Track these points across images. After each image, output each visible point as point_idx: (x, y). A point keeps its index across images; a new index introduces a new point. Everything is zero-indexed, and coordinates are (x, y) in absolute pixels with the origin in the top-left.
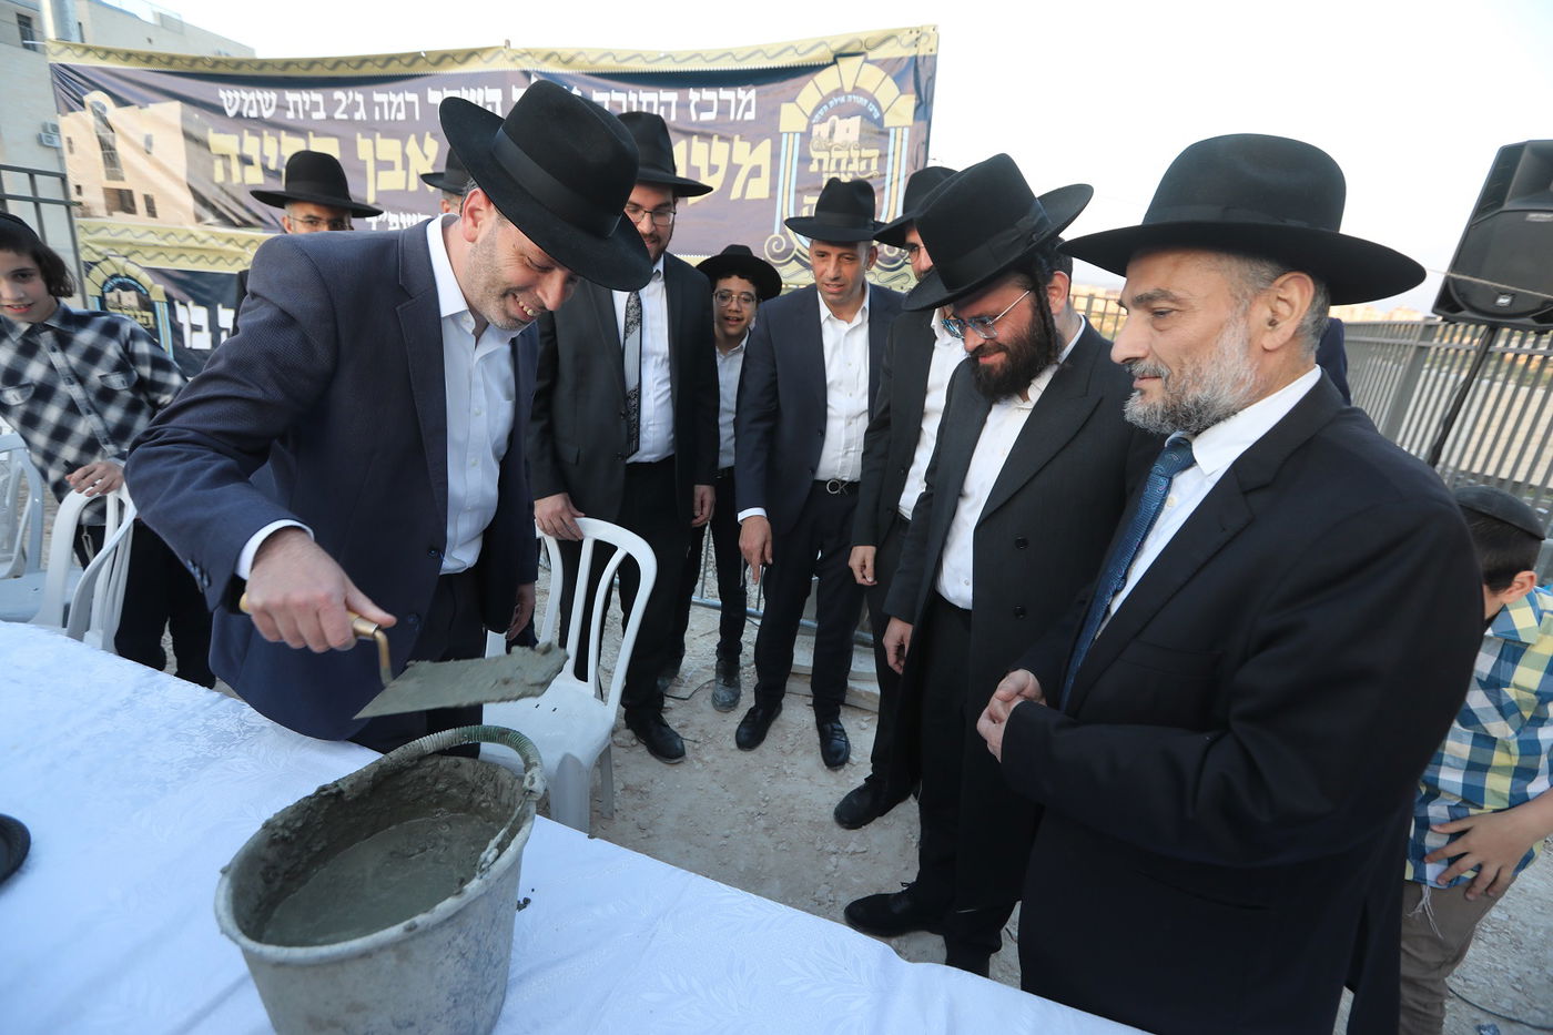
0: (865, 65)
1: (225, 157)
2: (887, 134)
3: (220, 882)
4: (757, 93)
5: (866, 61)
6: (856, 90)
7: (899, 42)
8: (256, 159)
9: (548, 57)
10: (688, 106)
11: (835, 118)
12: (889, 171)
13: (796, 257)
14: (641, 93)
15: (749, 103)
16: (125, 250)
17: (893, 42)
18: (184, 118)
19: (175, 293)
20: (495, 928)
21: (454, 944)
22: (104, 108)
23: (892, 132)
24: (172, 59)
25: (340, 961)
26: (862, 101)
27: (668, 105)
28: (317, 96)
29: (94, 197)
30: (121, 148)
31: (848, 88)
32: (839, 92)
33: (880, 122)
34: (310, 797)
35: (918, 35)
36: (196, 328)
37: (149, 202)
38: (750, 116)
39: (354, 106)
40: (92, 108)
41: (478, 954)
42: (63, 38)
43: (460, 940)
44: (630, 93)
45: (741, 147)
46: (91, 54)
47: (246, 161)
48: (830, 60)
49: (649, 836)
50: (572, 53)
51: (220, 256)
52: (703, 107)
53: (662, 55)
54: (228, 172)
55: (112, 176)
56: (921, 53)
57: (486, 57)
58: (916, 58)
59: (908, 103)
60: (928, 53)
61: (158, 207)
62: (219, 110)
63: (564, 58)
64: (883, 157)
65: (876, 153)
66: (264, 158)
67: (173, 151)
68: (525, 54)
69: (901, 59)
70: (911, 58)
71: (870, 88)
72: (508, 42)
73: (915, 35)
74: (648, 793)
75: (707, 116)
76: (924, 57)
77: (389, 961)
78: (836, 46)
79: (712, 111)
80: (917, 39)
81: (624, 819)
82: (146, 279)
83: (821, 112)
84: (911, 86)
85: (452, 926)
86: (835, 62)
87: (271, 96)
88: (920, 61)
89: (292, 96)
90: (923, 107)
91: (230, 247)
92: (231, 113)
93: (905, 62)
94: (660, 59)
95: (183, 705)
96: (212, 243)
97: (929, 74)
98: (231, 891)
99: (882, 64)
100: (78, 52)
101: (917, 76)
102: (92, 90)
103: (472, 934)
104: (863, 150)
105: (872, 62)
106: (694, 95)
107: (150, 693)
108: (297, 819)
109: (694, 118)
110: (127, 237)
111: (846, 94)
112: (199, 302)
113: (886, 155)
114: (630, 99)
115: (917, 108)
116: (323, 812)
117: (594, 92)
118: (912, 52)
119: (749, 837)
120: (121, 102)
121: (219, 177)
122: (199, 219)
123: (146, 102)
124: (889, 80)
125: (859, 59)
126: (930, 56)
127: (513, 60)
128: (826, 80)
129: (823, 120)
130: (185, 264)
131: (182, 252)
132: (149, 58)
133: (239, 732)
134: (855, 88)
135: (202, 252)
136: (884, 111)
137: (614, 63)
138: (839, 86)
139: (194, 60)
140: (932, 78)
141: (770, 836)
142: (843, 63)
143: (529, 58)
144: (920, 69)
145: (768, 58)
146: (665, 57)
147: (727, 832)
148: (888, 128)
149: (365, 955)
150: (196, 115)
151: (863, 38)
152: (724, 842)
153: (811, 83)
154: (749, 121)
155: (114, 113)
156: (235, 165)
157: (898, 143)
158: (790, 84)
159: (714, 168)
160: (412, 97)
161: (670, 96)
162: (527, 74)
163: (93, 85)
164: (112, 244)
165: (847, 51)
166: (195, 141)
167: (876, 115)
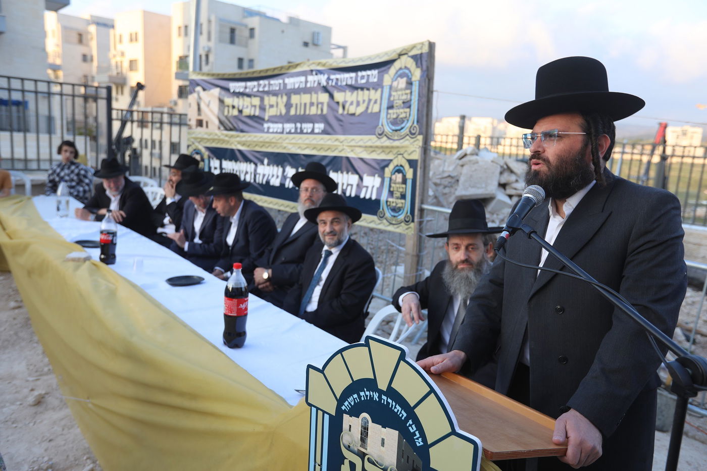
1: (228, 106)
4: (379, 73)
6: (406, 68)
7: (417, 48)
8: (236, 106)
9: (319, 63)
10: (358, 77)
13: (385, 135)
14: (345, 74)
15: (375, 75)
16: (199, 140)
17: (415, 48)
18: (220, 94)
19: (212, 155)
22: (200, 92)
24: (218, 75)
26: (407, 71)
27: (351, 78)
28: (255, 83)
29: (193, 123)
30: (203, 106)
32: (401, 69)
36: (215, 168)
37: (207, 123)
38: (375, 80)
39: (265, 86)
40: (197, 92)
42: (194, 70)
45: (372, 92)
46: (201, 75)
47: (233, 107)
50: (325, 62)
51: (224, 141)
52: (363, 77)
53: (351, 60)
54: (228, 111)
55: (199, 114)
56: (423, 52)
57: (302, 65)
58: (421, 54)
61: (209, 125)
62: (229, 90)
63: (322, 64)
64: (411, 93)
66: (239, 106)
67: (215, 106)
69: (417, 55)
73: (421, 45)
75: (364, 81)
78: (398, 52)
79: (365, 79)
80: (422, 47)
82: (203, 150)
84: (419, 65)
86: (399, 58)
87: (243, 84)
89: (249, 84)
90: (423, 72)
91: (227, 138)
92: (232, 91)
96: (222, 137)
99: (413, 57)
100: (197, 75)
101: (421, 61)
106: (360, 74)
109: (359, 82)
110: (200, 136)
112: (217, 158)
114: (341, 77)
118: (420, 52)
120: (204, 90)
121: (226, 113)
122: (219, 128)
123: (210, 89)
125: (405, 56)
127: (309, 65)
128: (397, 65)
129: (396, 80)
130: (214, 145)
131: (214, 140)
132: (213, 75)
135: (219, 140)
139: (224, 75)
143: (313, 65)
145: (380, 58)
150: (223, 92)
151: (406, 48)
154: (375, 82)
155: (202, 94)
156: (231, 109)
158: (386, 67)
159: (364, 101)
160: (281, 81)
161: (353, 75)
162: (312, 71)
163: (198, 85)
164: (196, 138)
165: (402, 53)
166: (221, 101)
167: (410, 77)
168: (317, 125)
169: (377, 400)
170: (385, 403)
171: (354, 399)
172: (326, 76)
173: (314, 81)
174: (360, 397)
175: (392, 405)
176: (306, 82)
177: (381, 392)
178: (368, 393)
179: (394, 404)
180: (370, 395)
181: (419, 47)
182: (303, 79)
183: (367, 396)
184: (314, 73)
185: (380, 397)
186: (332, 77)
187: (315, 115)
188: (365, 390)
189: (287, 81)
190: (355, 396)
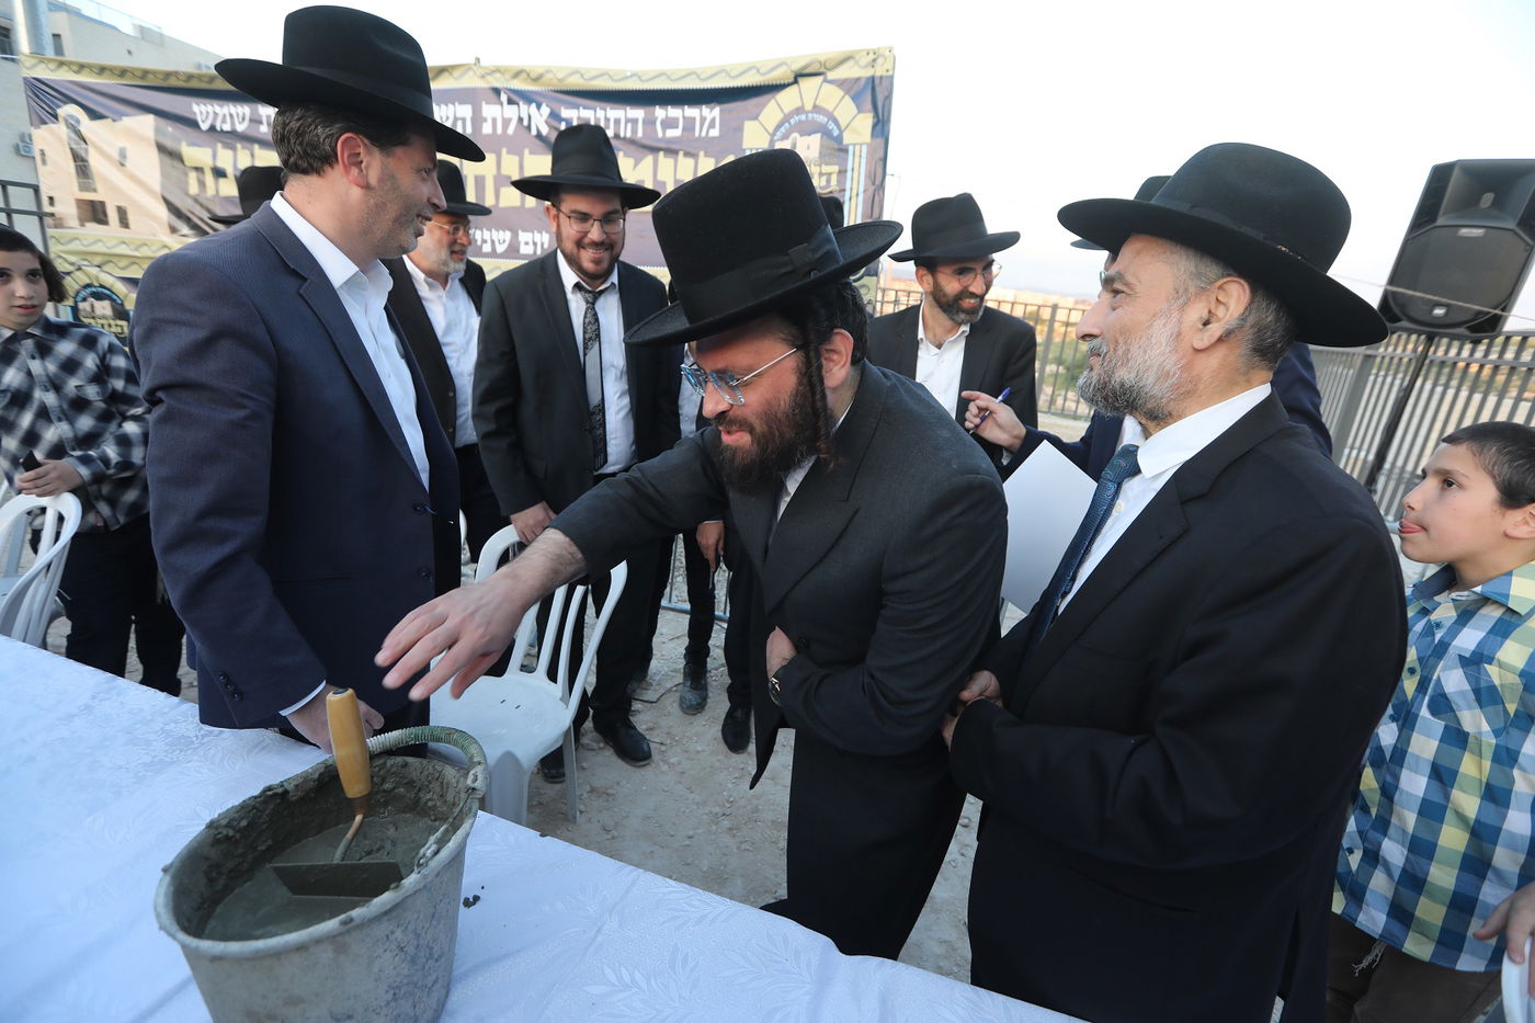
0: (826, 85)
1: (199, 170)
2: (846, 151)
3: (161, 880)
4: (721, 111)
5: (825, 81)
6: (817, 109)
7: (857, 63)
9: (517, 74)
10: (654, 123)
11: (796, 135)
12: (848, 186)
14: (608, 109)
15: (713, 120)
16: (98, 260)
17: (851, 63)
18: (157, 131)
20: (434, 923)
21: (392, 938)
22: (78, 121)
23: (851, 149)
24: (145, 73)
25: (277, 955)
26: (822, 119)
27: (634, 122)
29: (66, 208)
30: (95, 161)
31: (808, 107)
32: (799, 110)
33: (839, 139)
34: (255, 797)
35: (875, 56)
37: (122, 213)
38: (715, 133)
40: (66, 121)
41: (417, 947)
42: (37, 52)
43: (398, 934)
44: (598, 109)
46: (65, 68)
47: (219, 173)
48: (792, 80)
49: (613, 838)
50: (541, 71)
52: (669, 123)
53: (629, 74)
54: (202, 184)
55: (83, 188)
56: (878, 74)
57: (456, 73)
58: (873, 78)
59: (866, 121)
60: (885, 74)
61: (131, 218)
62: (192, 123)
63: (533, 75)
64: (842, 172)
65: (835, 168)
67: (148, 165)
68: (494, 72)
69: (858, 79)
70: (868, 79)
71: (829, 107)
72: (478, 60)
73: (872, 56)
74: (613, 795)
75: (673, 133)
76: (881, 77)
77: (326, 954)
78: (796, 66)
79: (677, 127)
80: (874, 60)
81: (589, 820)
82: (120, 288)
83: (783, 130)
84: (869, 105)
85: (389, 920)
86: (796, 82)
87: (244, 110)
88: (877, 82)
90: (880, 124)
92: (204, 126)
93: (863, 82)
94: (627, 78)
95: (142, 710)
97: (886, 93)
98: (172, 889)
99: (841, 84)
100: (52, 66)
101: (875, 96)
102: (65, 103)
103: (411, 927)
104: (823, 166)
105: (830, 82)
106: (660, 113)
107: (109, 699)
108: (243, 818)
109: (660, 135)
110: (99, 248)
111: (807, 113)
113: (846, 171)
114: (598, 115)
115: (874, 127)
116: (267, 812)
117: (562, 108)
118: (869, 73)
119: (713, 837)
120: (94, 115)
121: (194, 189)
122: (173, 230)
123: (116, 118)
124: (847, 98)
125: (820, 79)
126: (887, 77)
127: (483, 77)
128: (787, 99)
129: (785, 137)
132: (123, 72)
133: (197, 736)
134: (815, 106)
136: (843, 128)
137: (582, 81)
138: (800, 104)
139: (168, 75)
140: (889, 97)
141: (734, 836)
142: (804, 82)
143: (498, 75)
144: (877, 89)
145: (730, 77)
146: (632, 76)
147: (691, 833)
148: (848, 145)
149: (301, 948)
150: (170, 128)
151: (822, 59)
152: (687, 842)
153: (773, 101)
154: (713, 138)
155: (87, 125)
156: (209, 178)
157: (857, 159)
158: (752, 103)
161: (638, 113)
162: (497, 91)
163: (66, 98)
164: (84, 254)
165: (807, 71)
166: (169, 153)
167: (836, 133)
168: (524, 237)
172: (545, 110)
173: (506, 122)
176: (479, 119)
181: (863, 59)
184: (504, 97)
186: (566, 113)
187: (518, 210)
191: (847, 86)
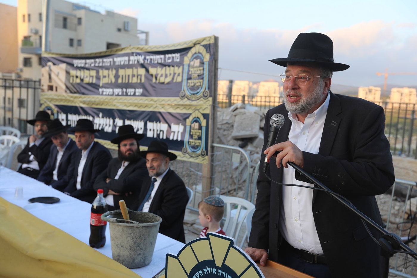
1: (73, 76)
4: (180, 55)
6: (199, 53)
8: (79, 76)
9: (138, 48)
10: (166, 58)
13: (186, 97)
15: (178, 57)
16: (50, 100)
17: (205, 40)
18: (66, 67)
19: (59, 110)
22: (51, 66)
24: (64, 55)
26: (200, 55)
27: (161, 58)
28: (93, 61)
29: (45, 87)
30: (53, 76)
32: (195, 53)
35: (210, 38)
36: (63, 120)
37: (56, 88)
38: (178, 60)
39: (100, 63)
40: (48, 66)
42: (46, 50)
44: (154, 56)
45: (176, 68)
46: (50, 54)
47: (77, 77)
51: (69, 101)
52: (169, 58)
53: (160, 47)
54: (73, 80)
55: (50, 82)
57: (126, 49)
58: (210, 44)
60: (212, 43)
61: (58, 89)
62: (73, 65)
63: (141, 48)
64: (203, 69)
66: (81, 76)
67: (63, 76)
69: (207, 44)
72: (130, 45)
75: (170, 61)
78: (194, 42)
79: (171, 59)
82: (53, 107)
86: (194, 46)
87: (83, 61)
89: (88, 61)
91: (72, 99)
92: (75, 65)
96: (68, 98)
99: (204, 46)
100: (48, 54)
101: (210, 49)
105: (201, 45)
106: (167, 56)
109: (167, 61)
110: (51, 97)
112: (64, 113)
120: (54, 64)
121: (71, 81)
122: (66, 92)
123: (59, 64)
125: (199, 45)
127: (130, 50)
128: (193, 51)
129: (192, 60)
130: (62, 103)
131: (61, 100)
132: (60, 54)
135: (66, 100)
139: (68, 54)
143: (134, 49)
144: (210, 47)
150: (69, 67)
151: (199, 40)
155: (53, 67)
156: (75, 78)
158: (186, 52)
159: (170, 74)
160: (111, 60)
161: (162, 56)
162: (133, 53)
163: (49, 61)
164: (47, 99)
165: (196, 43)
166: (68, 73)
167: (202, 59)
168: (137, 90)
169: (215, 273)
170: (221, 275)
171: (199, 274)
172: (143, 57)
173: (135, 60)
174: (203, 272)
175: (225, 276)
176: (129, 60)
177: (218, 268)
178: (209, 269)
179: (227, 275)
180: (211, 271)
181: (208, 39)
182: (126, 58)
183: (208, 271)
184: (134, 54)
185: (217, 271)
186: (148, 57)
187: (136, 83)
188: (207, 267)
189: (116, 59)
190: (200, 272)
191: (205, 46)
